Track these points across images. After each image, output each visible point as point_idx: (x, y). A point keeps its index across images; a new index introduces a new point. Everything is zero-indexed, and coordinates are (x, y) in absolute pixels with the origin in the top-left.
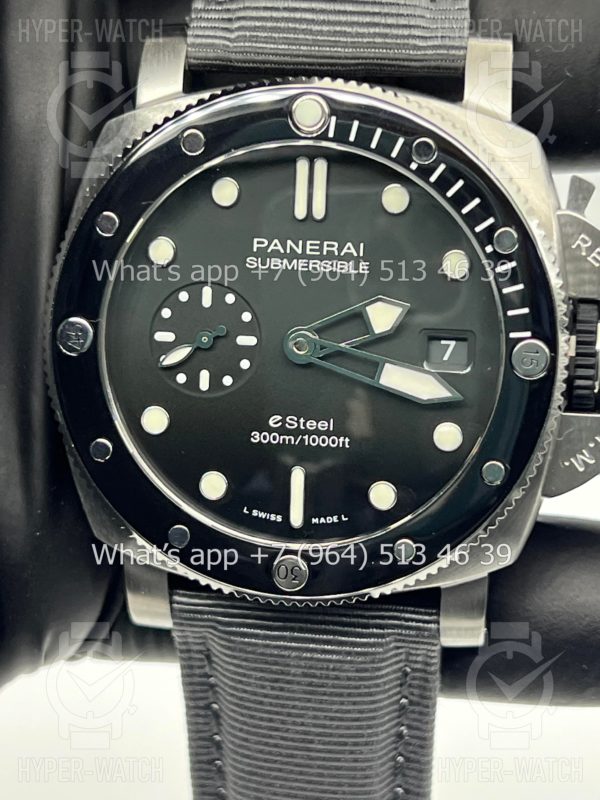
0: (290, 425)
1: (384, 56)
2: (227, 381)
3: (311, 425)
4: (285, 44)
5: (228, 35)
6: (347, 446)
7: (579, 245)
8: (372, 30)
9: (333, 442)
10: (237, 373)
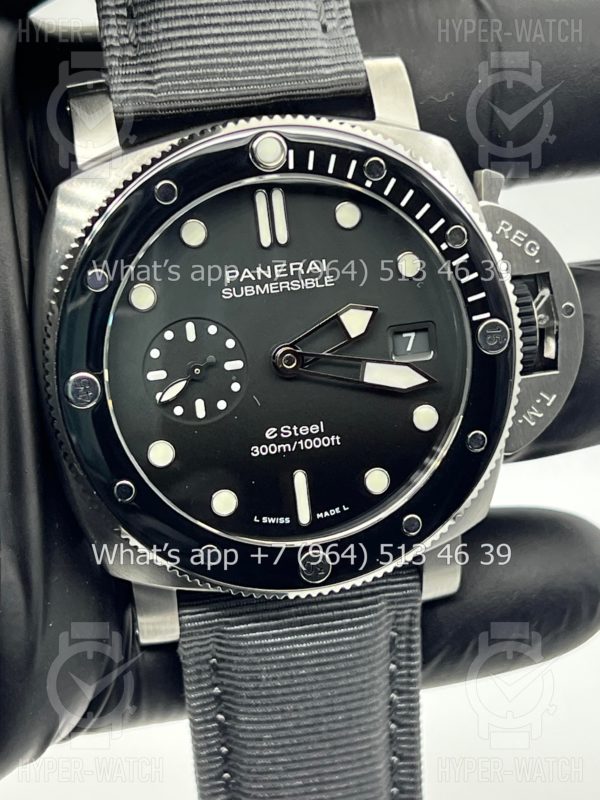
0: (285, 434)
1: (296, 87)
2: (222, 405)
3: (305, 430)
4: (204, 89)
5: (150, 87)
6: (339, 443)
7: (502, 230)
8: (283, 66)
9: (326, 442)
10: (229, 396)
